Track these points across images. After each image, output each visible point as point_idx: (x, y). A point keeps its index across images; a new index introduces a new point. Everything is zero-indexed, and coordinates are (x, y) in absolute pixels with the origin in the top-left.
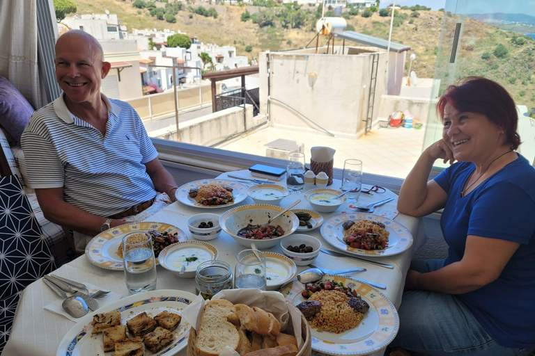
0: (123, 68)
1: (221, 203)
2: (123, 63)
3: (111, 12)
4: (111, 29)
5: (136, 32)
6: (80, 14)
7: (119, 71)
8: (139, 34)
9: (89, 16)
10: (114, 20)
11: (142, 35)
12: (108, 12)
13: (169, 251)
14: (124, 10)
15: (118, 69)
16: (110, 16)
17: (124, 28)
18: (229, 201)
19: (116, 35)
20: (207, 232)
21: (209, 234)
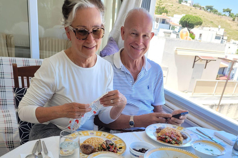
0: (210, 61)
1: (169, 142)
2: (212, 57)
3: (222, 28)
4: (217, 38)
5: (233, 41)
6: (203, 27)
7: (207, 62)
8: (234, 43)
9: (208, 28)
10: (221, 32)
11: (236, 43)
12: (220, 27)
13: (101, 155)
14: (231, 27)
15: (207, 61)
16: (220, 29)
17: (225, 38)
18: (177, 143)
19: (219, 41)
20: (137, 155)
21: (138, 156)
